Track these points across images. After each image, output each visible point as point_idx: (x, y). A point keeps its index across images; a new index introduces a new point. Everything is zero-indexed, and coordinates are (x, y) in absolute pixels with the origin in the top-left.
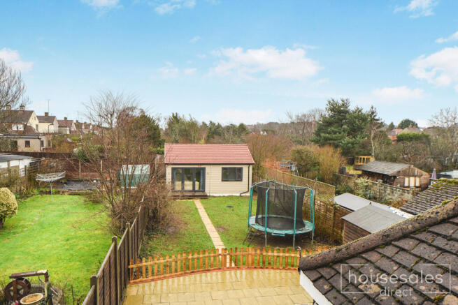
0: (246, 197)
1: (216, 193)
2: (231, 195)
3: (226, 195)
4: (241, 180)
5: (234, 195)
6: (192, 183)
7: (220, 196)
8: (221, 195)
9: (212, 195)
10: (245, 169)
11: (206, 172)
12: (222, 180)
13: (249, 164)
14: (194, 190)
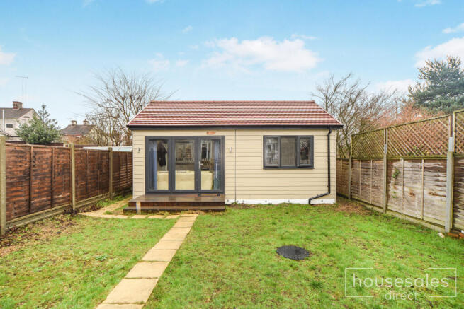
0: (324, 206)
1: (250, 197)
2: (286, 201)
3: (275, 202)
4: (311, 167)
5: (293, 201)
6: (192, 173)
7: (260, 206)
8: (263, 202)
9: (240, 201)
10: (319, 139)
11: (226, 147)
12: (266, 167)
13: (329, 128)
14: (198, 190)
